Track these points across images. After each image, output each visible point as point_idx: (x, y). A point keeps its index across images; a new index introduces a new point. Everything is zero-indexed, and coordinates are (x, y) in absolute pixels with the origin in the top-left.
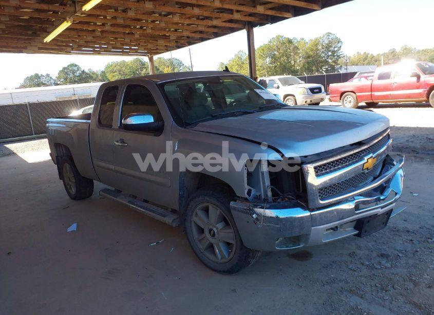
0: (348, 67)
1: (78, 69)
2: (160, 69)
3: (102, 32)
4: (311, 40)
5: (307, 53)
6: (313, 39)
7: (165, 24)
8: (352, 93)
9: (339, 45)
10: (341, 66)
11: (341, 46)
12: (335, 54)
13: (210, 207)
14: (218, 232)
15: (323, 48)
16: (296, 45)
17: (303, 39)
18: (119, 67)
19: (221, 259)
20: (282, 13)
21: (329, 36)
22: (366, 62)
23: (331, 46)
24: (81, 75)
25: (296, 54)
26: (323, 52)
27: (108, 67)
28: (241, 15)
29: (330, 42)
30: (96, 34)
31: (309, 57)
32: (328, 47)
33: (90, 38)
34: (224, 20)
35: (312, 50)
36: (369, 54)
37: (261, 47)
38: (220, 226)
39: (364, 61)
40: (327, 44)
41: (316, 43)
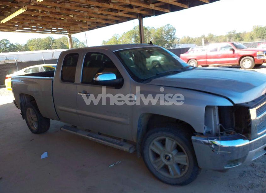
0: (180, 45)
1: (8, 43)
2: (64, 43)
3: (42, 17)
4: (158, 28)
5: (156, 36)
6: (159, 28)
7: (87, 13)
8: (195, 60)
9: (174, 32)
10: (176, 44)
11: (175, 32)
12: (172, 37)
13: (167, 140)
14: (173, 157)
15: (165, 33)
16: (149, 31)
17: (153, 27)
18: (37, 42)
19: (175, 175)
20: (164, 9)
21: (168, 26)
22: (189, 42)
23: (169, 32)
24: (10, 46)
25: (149, 36)
26: (165, 36)
27: (30, 41)
28: (138, 9)
29: (169, 30)
30: (39, 18)
31: (157, 38)
32: (168, 33)
33: (33, 21)
34: (126, 12)
35: (159, 34)
36: (190, 37)
37: (129, 31)
38: (174, 152)
39: (188, 41)
40: (167, 31)
41: (161, 30)
